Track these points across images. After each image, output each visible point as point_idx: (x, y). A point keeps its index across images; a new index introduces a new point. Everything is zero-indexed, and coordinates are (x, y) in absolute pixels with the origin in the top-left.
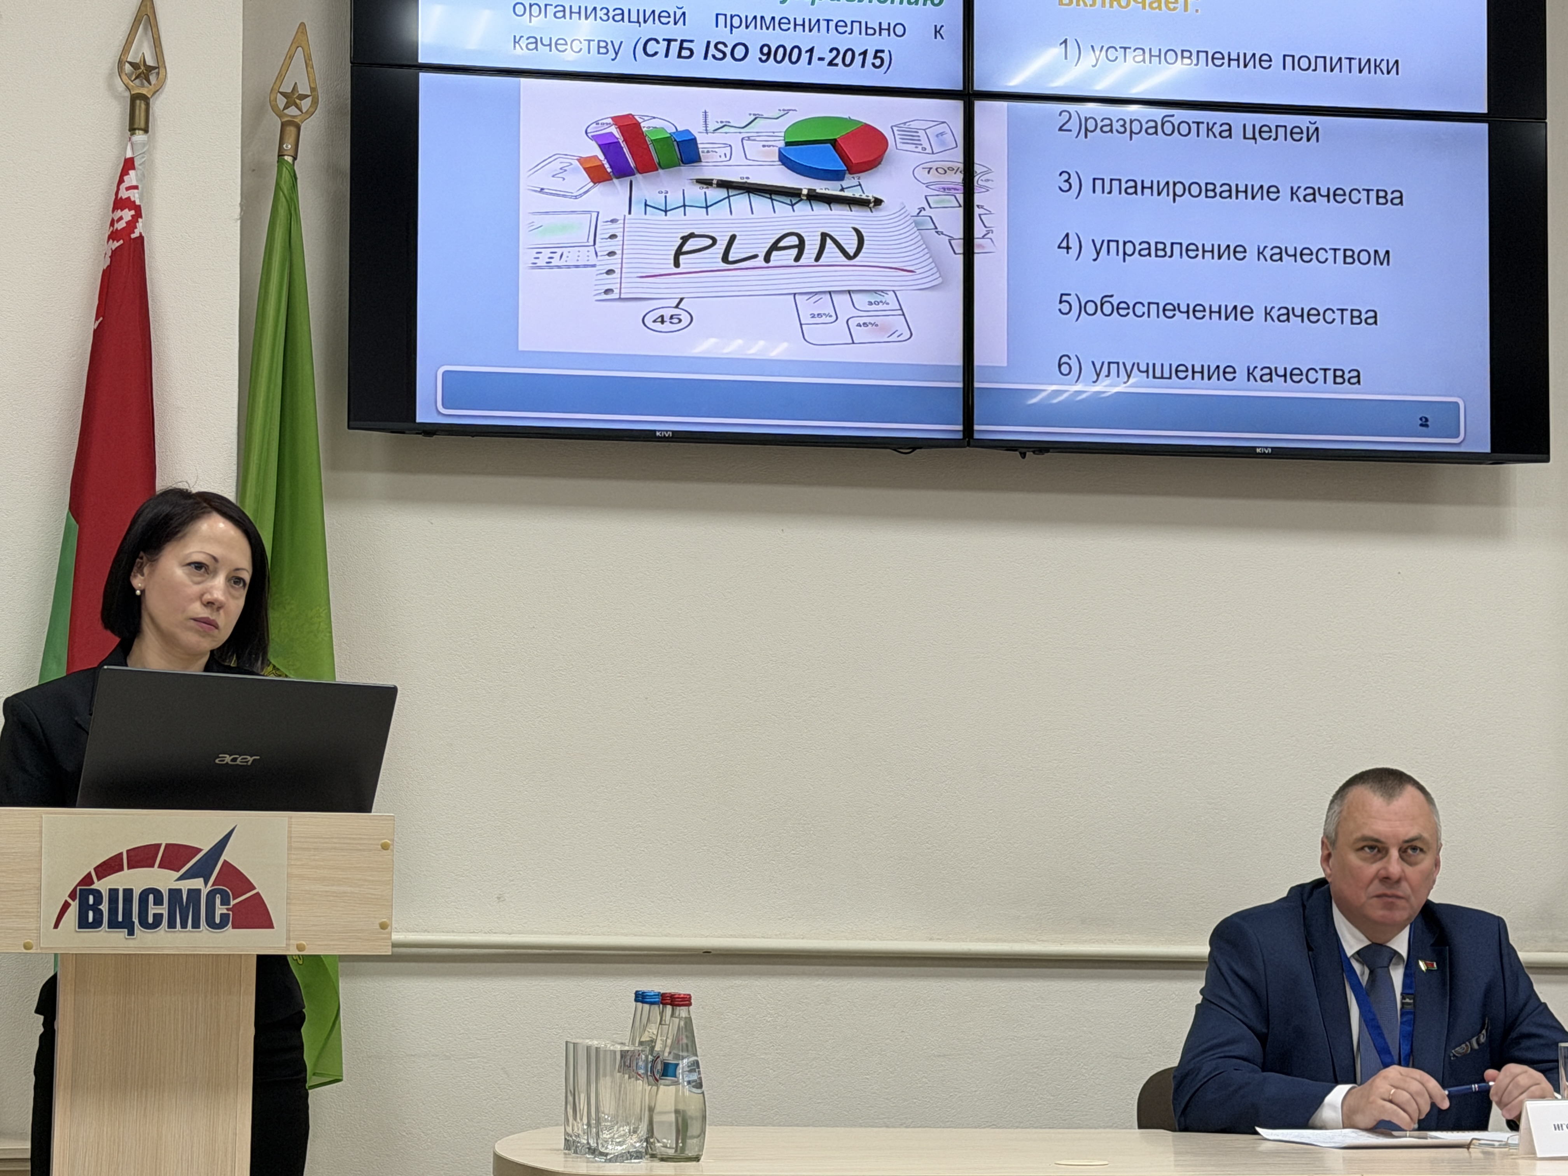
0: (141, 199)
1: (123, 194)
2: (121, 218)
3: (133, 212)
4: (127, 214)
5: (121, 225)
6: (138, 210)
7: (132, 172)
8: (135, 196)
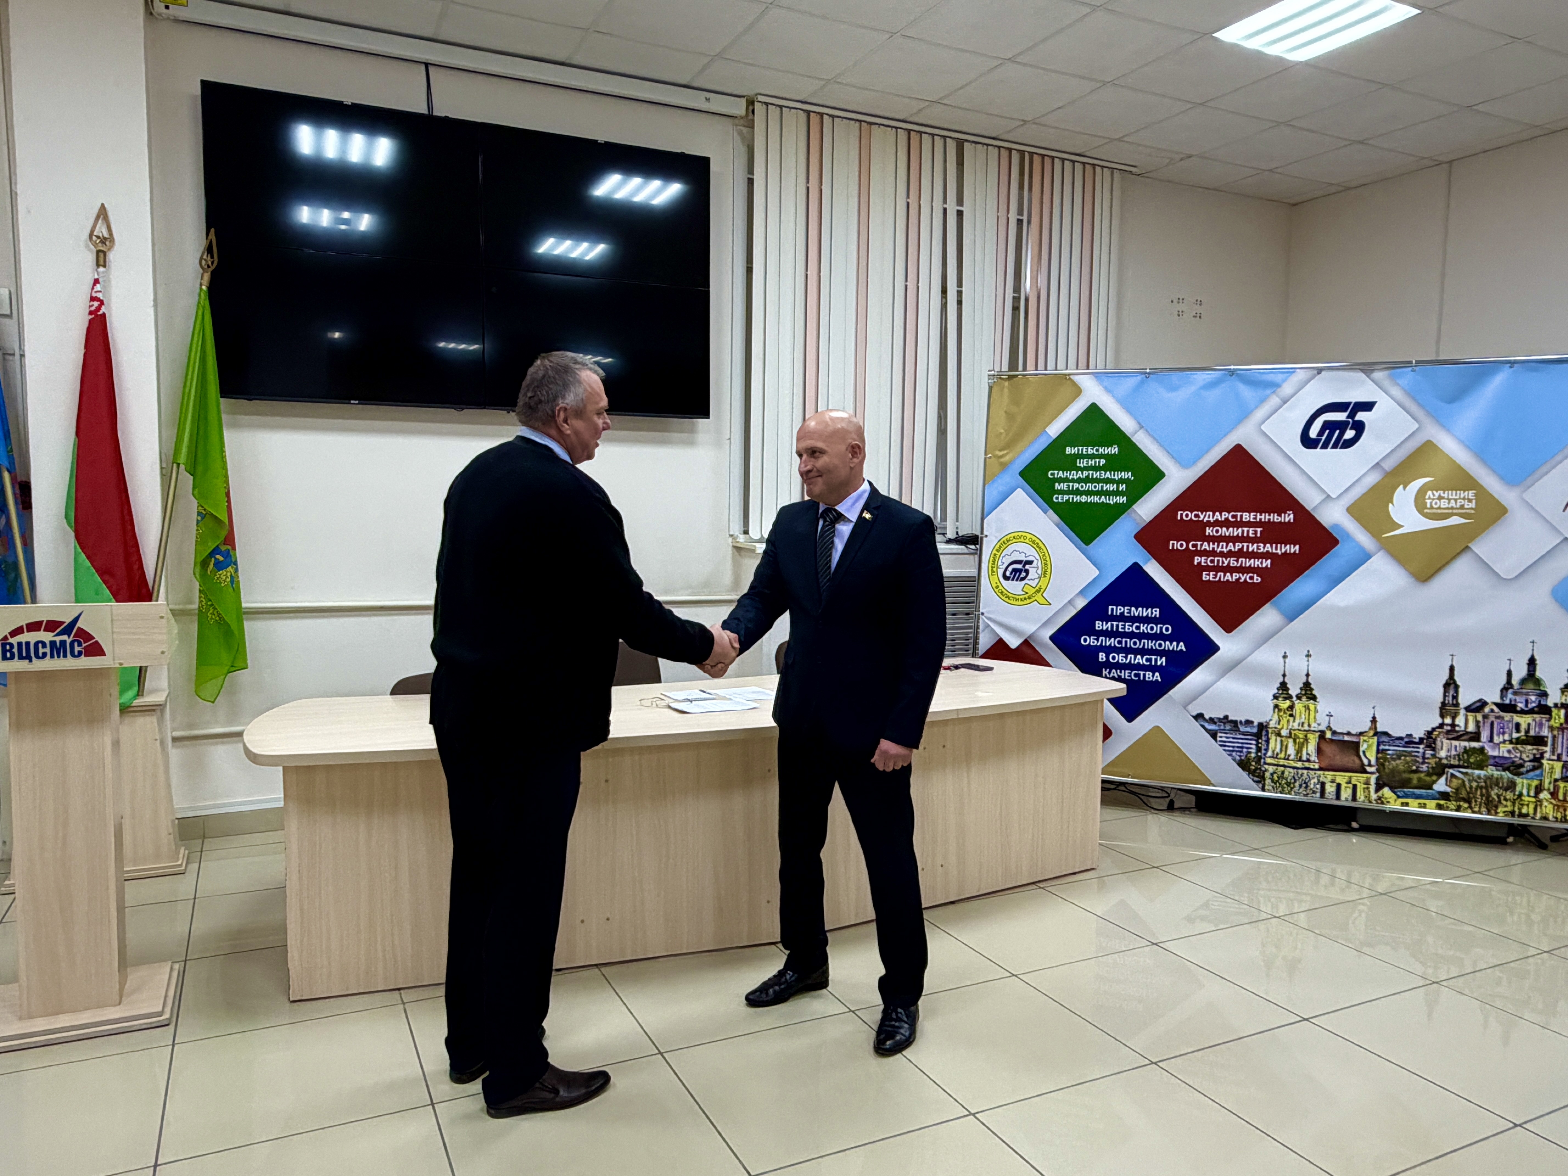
0: (103, 297)
1: (94, 295)
2: (93, 305)
3: (99, 303)
4: (96, 304)
5: (93, 308)
6: (102, 303)
7: (98, 285)
8: (100, 295)
